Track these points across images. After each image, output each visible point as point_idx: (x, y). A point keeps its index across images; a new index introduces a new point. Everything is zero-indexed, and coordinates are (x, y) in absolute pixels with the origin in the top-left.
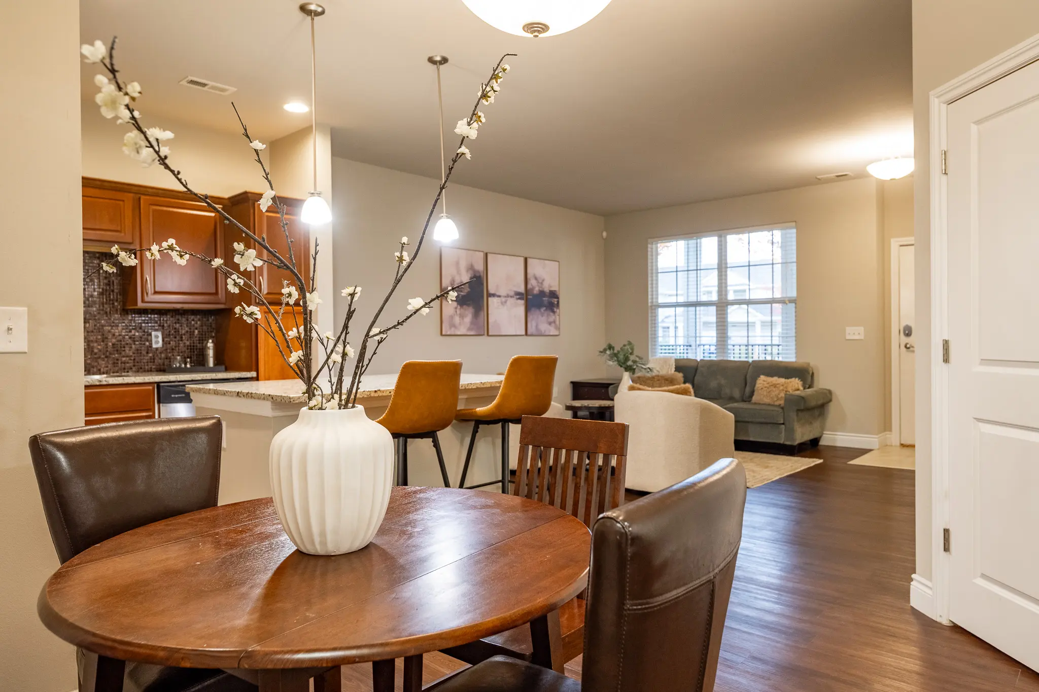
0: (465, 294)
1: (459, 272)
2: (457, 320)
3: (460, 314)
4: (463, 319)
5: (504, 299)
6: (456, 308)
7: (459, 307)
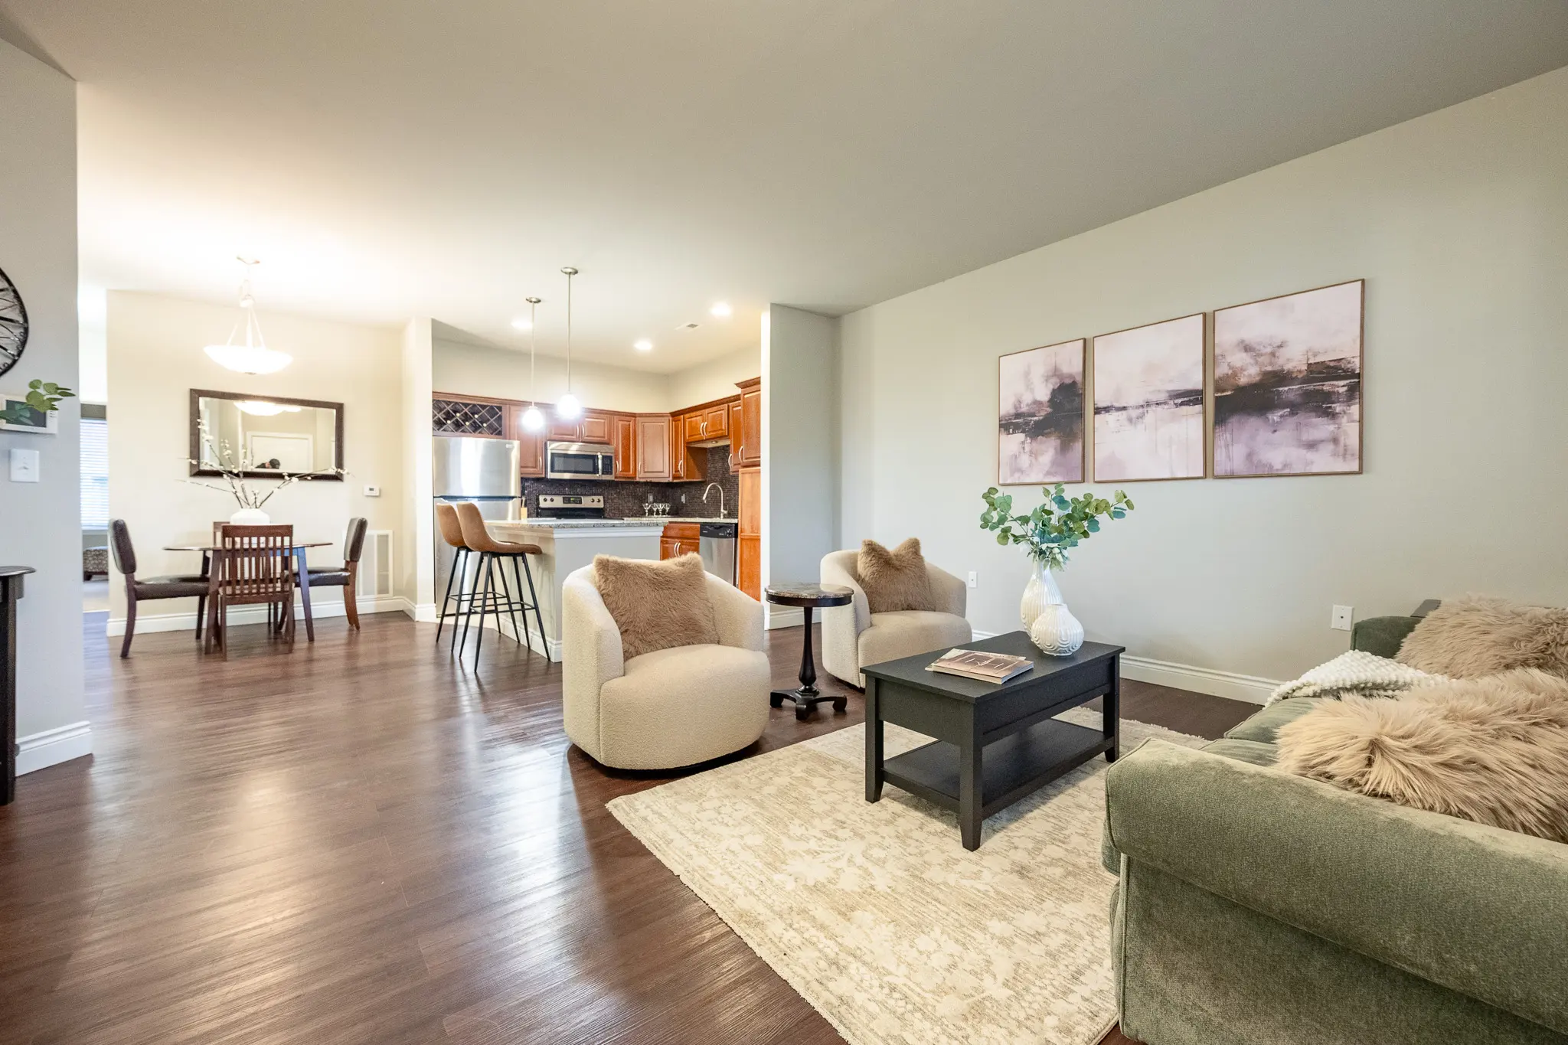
0: (1041, 418)
1: (1029, 387)
2: (1025, 460)
3: (1031, 452)
4: (1036, 458)
5: (1134, 413)
6: (1023, 443)
7: (1029, 440)
